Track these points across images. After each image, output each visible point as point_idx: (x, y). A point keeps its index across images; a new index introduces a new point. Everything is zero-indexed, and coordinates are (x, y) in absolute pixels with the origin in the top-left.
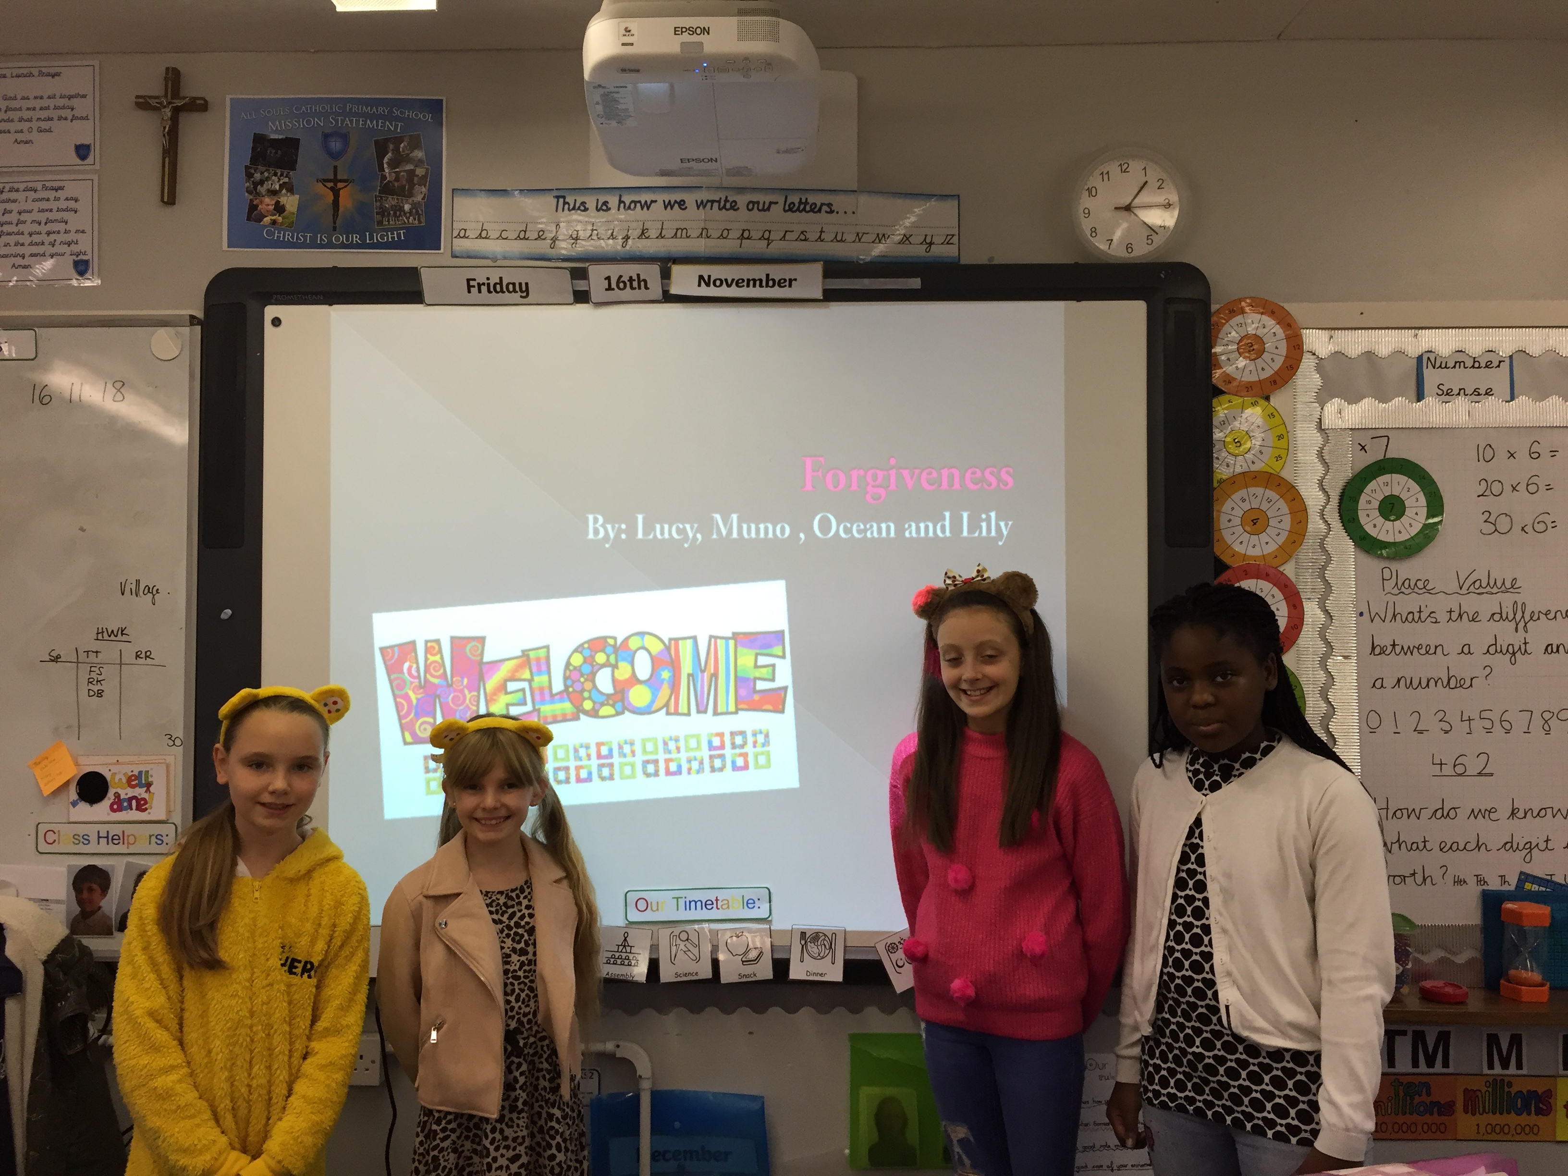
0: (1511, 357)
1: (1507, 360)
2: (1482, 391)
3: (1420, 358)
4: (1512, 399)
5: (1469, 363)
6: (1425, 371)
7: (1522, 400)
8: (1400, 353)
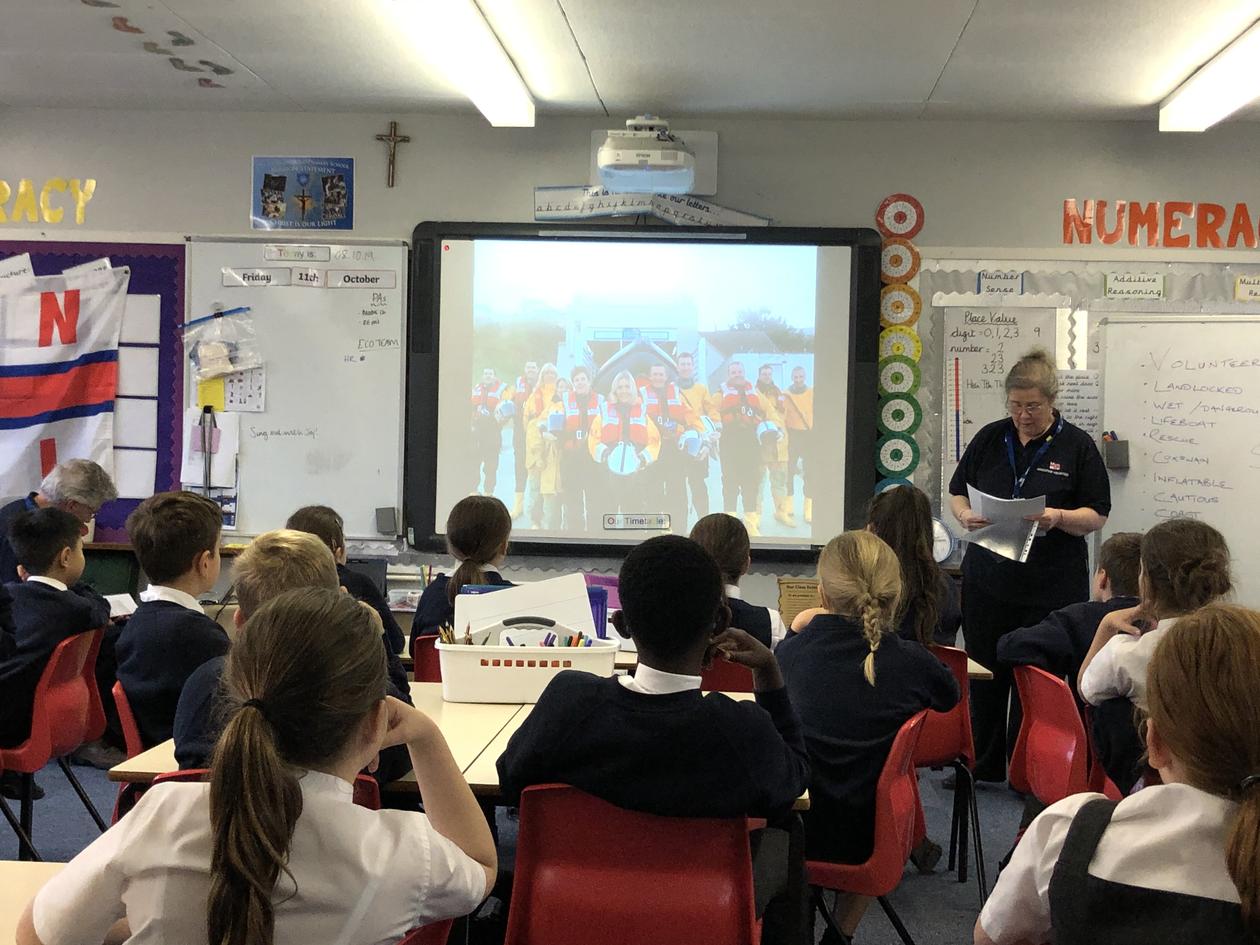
0: (1022, 274)
1: (1020, 276)
2: (1008, 290)
3: (979, 274)
4: (1022, 293)
5: (1003, 276)
6: (982, 280)
7: (1026, 294)
8: (970, 272)
